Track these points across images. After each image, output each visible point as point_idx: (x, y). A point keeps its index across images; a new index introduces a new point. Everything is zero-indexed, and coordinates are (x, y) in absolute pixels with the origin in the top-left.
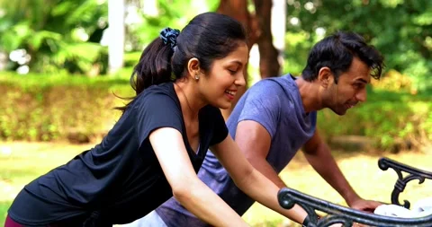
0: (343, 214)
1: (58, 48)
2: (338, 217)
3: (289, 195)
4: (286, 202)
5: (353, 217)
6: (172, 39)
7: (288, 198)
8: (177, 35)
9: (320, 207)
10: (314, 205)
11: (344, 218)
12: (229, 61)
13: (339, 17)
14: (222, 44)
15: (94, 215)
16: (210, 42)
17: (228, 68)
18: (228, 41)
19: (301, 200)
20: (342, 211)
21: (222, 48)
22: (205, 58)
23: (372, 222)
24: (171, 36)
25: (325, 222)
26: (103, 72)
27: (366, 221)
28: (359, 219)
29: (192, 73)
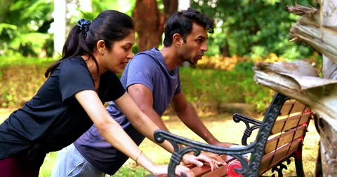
0: (194, 146)
1: (15, 36)
2: (192, 148)
3: (161, 134)
4: (159, 139)
5: (201, 148)
6: (86, 27)
7: (160, 136)
8: (89, 24)
9: (180, 141)
10: (177, 140)
11: (195, 148)
12: (124, 43)
13: (231, 14)
14: (120, 31)
15: (36, 146)
16: (113, 30)
17: (124, 47)
18: (124, 29)
19: (168, 137)
20: (194, 144)
21: (120, 34)
22: (109, 40)
23: (213, 151)
24: (85, 24)
25: (184, 151)
26: (50, 55)
27: (209, 150)
28: (204, 149)
29: (100, 50)
